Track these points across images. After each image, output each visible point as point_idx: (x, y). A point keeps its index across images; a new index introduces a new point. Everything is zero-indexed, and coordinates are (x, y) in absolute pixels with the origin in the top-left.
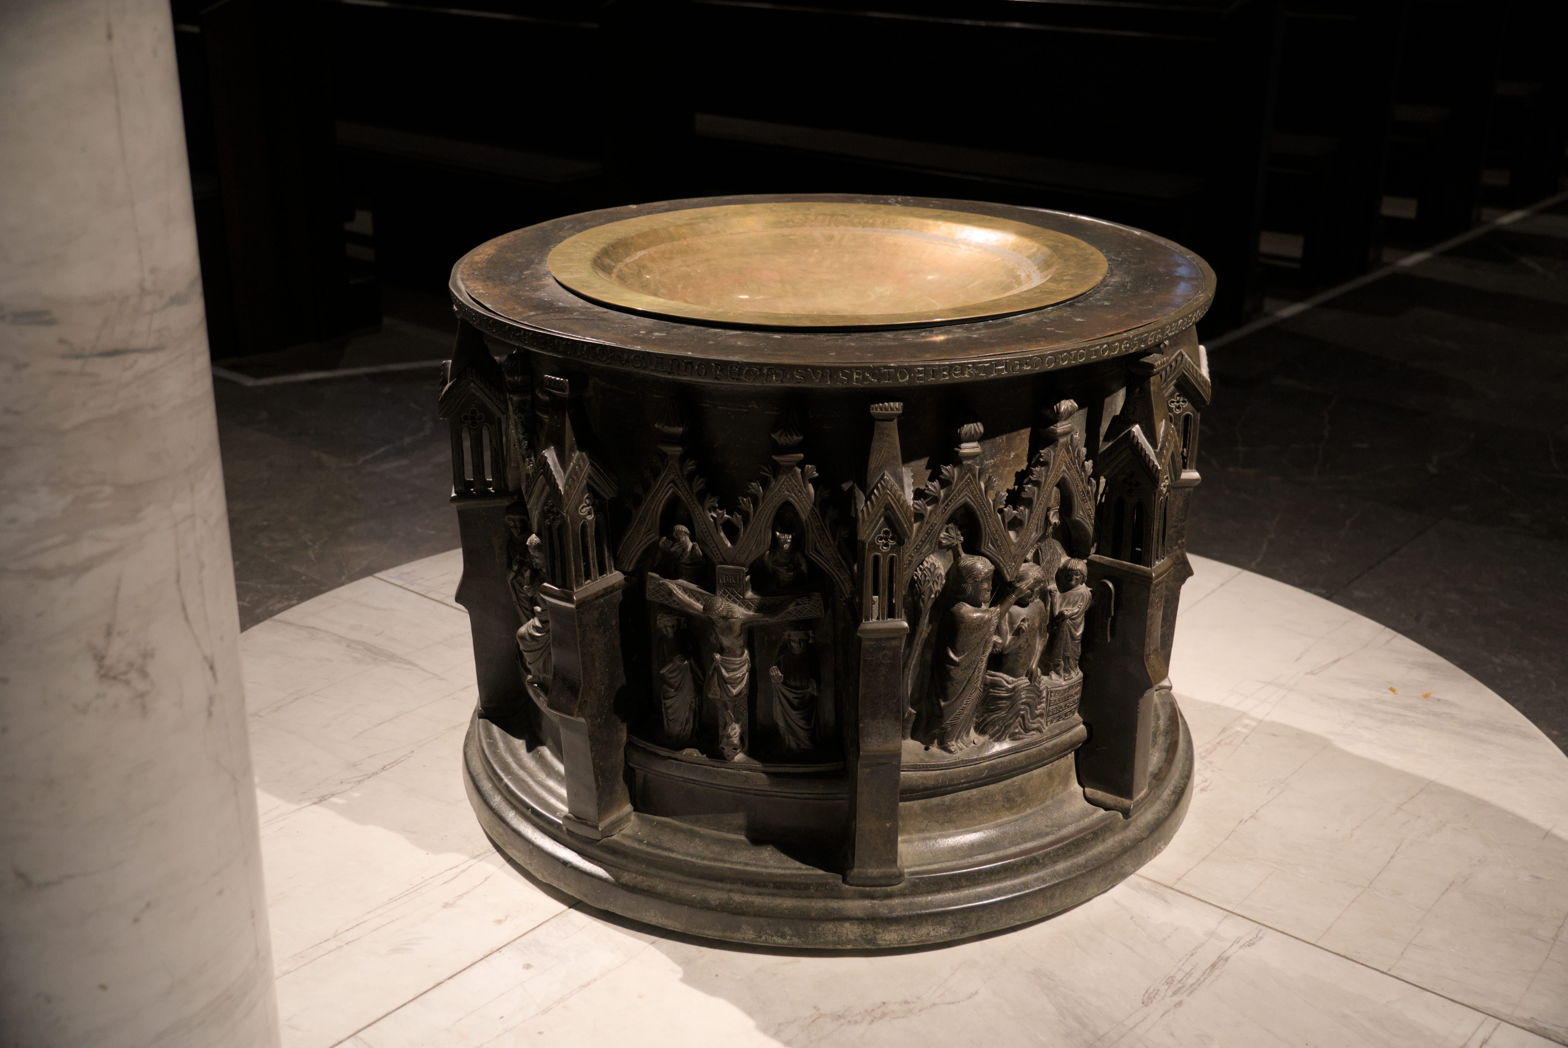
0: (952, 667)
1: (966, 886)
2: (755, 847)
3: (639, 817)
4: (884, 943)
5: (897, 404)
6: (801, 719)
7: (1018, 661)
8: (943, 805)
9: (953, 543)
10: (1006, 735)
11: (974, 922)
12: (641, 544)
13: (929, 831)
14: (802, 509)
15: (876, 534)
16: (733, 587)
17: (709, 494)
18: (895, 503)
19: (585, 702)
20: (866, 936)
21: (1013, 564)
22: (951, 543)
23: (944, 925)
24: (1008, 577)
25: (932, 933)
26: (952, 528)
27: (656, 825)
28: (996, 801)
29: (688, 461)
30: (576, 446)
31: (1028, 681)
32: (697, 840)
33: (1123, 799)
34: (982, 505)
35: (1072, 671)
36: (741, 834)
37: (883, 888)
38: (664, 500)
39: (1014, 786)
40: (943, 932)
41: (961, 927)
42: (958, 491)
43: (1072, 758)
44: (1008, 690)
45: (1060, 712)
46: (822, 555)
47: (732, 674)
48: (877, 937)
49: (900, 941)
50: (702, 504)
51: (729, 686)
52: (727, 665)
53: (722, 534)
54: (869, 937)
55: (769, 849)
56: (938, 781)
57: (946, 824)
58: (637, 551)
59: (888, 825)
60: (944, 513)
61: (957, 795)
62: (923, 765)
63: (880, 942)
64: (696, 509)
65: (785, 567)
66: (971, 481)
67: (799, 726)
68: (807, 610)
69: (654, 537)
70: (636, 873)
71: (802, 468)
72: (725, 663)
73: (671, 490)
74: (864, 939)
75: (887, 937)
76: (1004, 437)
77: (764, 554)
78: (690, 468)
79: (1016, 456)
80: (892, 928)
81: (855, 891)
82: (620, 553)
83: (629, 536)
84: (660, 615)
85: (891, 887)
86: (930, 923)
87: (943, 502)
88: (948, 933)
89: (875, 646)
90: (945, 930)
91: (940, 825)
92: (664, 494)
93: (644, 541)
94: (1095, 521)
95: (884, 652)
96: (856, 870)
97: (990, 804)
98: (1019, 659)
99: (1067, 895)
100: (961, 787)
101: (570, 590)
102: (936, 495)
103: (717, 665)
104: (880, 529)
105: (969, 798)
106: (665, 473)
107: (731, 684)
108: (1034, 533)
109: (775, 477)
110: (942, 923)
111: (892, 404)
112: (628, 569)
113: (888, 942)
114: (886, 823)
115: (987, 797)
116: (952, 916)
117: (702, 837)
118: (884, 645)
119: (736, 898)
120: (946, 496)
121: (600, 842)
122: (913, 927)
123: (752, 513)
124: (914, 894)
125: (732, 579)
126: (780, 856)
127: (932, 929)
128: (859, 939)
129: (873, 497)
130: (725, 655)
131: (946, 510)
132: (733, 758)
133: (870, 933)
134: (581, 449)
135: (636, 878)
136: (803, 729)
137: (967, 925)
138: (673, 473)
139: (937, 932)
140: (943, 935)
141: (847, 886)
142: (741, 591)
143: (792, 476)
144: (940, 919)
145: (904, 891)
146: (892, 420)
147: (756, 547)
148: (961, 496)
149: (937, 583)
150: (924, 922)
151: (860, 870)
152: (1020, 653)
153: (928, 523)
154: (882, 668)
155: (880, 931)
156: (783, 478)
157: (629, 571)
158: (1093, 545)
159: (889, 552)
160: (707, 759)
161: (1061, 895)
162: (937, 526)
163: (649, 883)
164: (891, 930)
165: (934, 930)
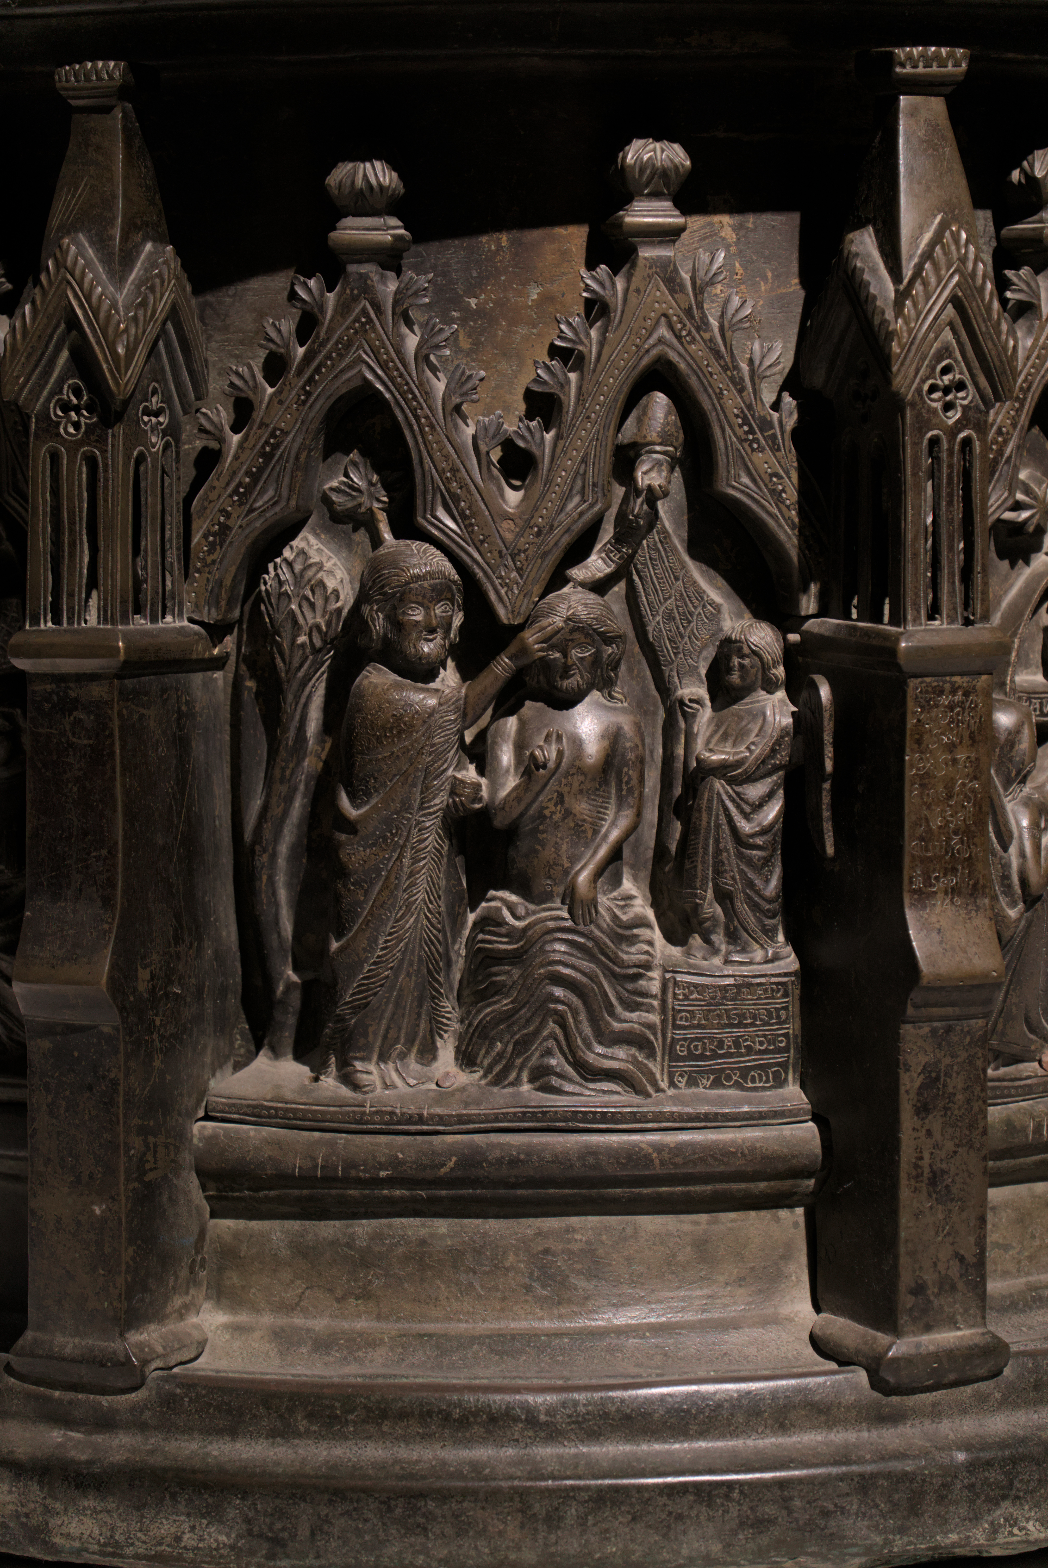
0: (343, 837)
1: (307, 1434)
4: (67, 1544)
5: (112, 64)
7: (536, 851)
8: (349, 1245)
9: (360, 505)
10: (520, 1070)
11: (304, 1532)
13: (305, 1312)
15: (52, 395)
20: (27, 1515)
21: (514, 574)
22: (355, 503)
23: (221, 1521)
24: (501, 612)
25: (189, 1539)
26: (354, 464)
28: (507, 1269)
31: (566, 915)
33: (879, 1334)
34: (405, 392)
35: (756, 946)
37: (92, 1396)
39: (569, 1241)
40: (216, 1540)
41: (268, 1539)
42: (337, 343)
43: (796, 1225)
44: (512, 935)
45: (715, 1056)
48: (54, 1522)
49: (105, 1545)
54: (34, 1522)
56: (314, 1159)
57: (352, 1301)
60: (304, 403)
61: (390, 1226)
62: (276, 1109)
63: (57, 1540)
66: (370, 321)
74: (23, 1525)
75: (75, 1527)
76: (504, 238)
79: (547, 299)
80: (86, 1504)
85: (110, 1398)
86: (182, 1507)
87: (300, 372)
88: (232, 1547)
90: (223, 1538)
91: (338, 1300)
94: (800, 513)
96: (29, 1335)
97: (486, 1273)
98: (538, 847)
99: (607, 1531)
100: (385, 1197)
102: (282, 350)
105: (423, 1242)
108: (576, 499)
110: (214, 1514)
111: (100, 64)
113: (77, 1544)
115: (478, 1252)
116: (243, 1499)
120: (308, 358)
122: (138, 1509)
124: (167, 1427)
127: (186, 1527)
128: (12, 1525)
131: (308, 394)
133: (35, 1510)
137: (285, 1535)
139: (201, 1539)
140: (216, 1549)
144: (210, 1500)
145: (142, 1412)
148: (348, 360)
149: (312, 605)
150: (168, 1501)
151: (40, 1335)
152: (543, 832)
153: (262, 425)
155: (58, 1506)
158: (805, 589)
161: (582, 1521)
162: (289, 438)
164: (84, 1508)
165: (193, 1528)
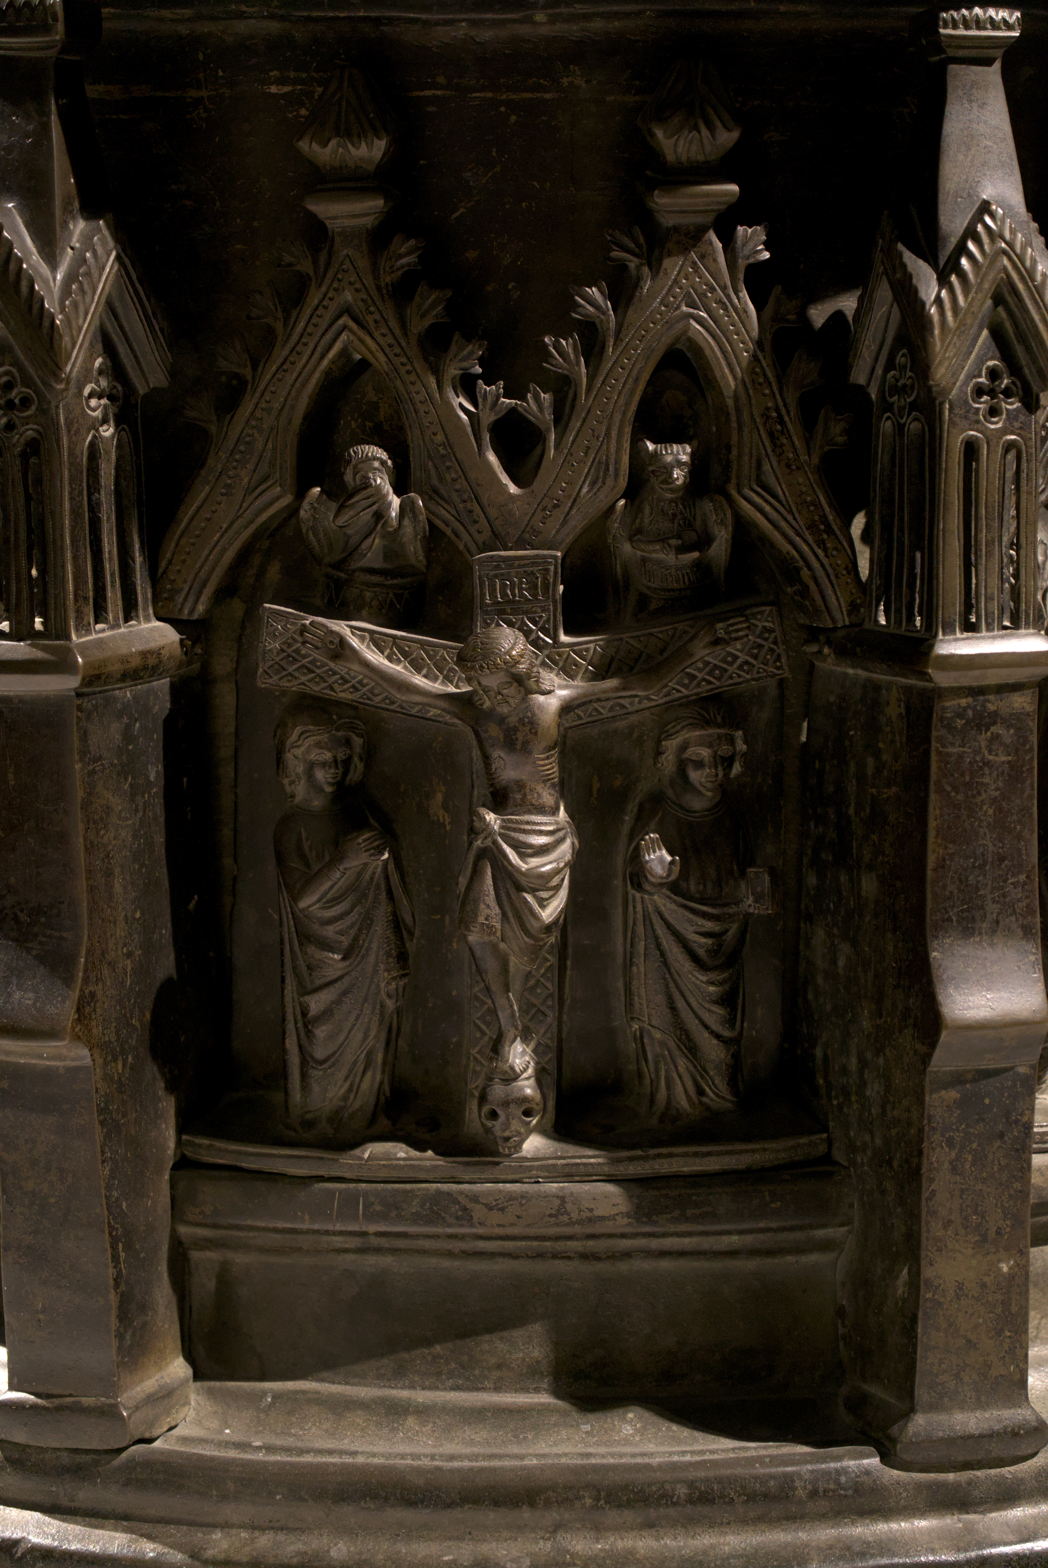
2: (591, 1416)
3: (210, 1392)
6: (716, 1002)
12: (236, 526)
14: (726, 358)
16: (525, 613)
17: (457, 336)
18: (1022, 278)
19: (93, 995)
27: (273, 1403)
29: (397, 240)
30: (77, 204)
32: (411, 1421)
36: (537, 1390)
38: (317, 375)
46: (775, 496)
47: (534, 862)
50: (437, 372)
51: (529, 898)
52: (522, 837)
53: (492, 457)
55: (630, 1415)
58: (224, 550)
59: (1005, 1268)
64: (419, 386)
65: (673, 542)
67: (707, 1027)
68: (739, 662)
69: (278, 498)
70: (253, 1527)
71: (728, 239)
72: (515, 830)
73: (344, 336)
77: (612, 507)
78: (405, 260)
81: (919, 1486)
82: (170, 562)
83: (199, 508)
84: (298, 730)
89: (970, 713)
92: (317, 355)
93: (248, 515)
95: (993, 729)
101: (58, 638)
103: (488, 842)
104: (981, 361)
106: (324, 289)
107: (533, 891)
109: (655, 266)
112: (192, 612)
114: (999, 1261)
117: (423, 1412)
118: (991, 707)
119: (579, 1547)
121: (124, 1455)
123: (585, 380)
125: (521, 589)
126: (669, 1429)
129: (964, 261)
130: (509, 811)
132: (518, 1146)
134: (90, 211)
135: (253, 1540)
136: (718, 1036)
138: (351, 283)
141: (895, 1472)
142: (548, 621)
143: (702, 257)
146: (988, 62)
147: (593, 484)
154: (986, 780)
156: (673, 266)
157: (195, 616)
159: (1005, 431)
160: (440, 1162)
163: (300, 1546)
